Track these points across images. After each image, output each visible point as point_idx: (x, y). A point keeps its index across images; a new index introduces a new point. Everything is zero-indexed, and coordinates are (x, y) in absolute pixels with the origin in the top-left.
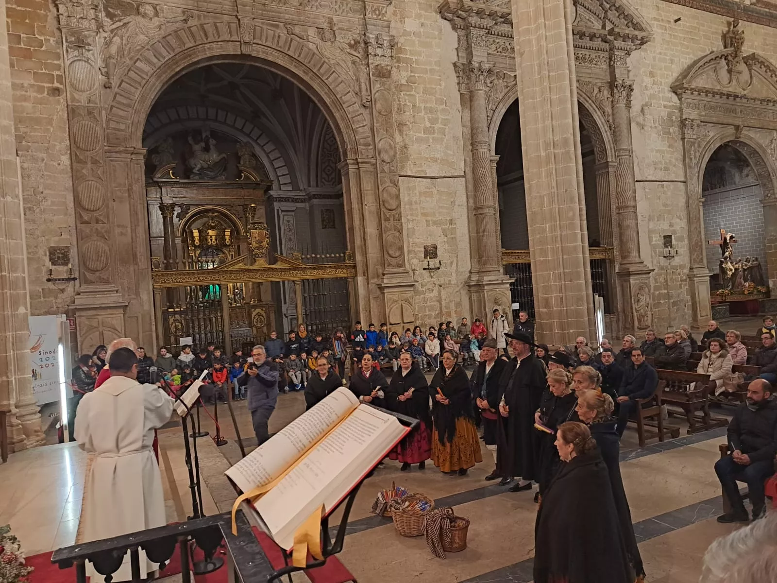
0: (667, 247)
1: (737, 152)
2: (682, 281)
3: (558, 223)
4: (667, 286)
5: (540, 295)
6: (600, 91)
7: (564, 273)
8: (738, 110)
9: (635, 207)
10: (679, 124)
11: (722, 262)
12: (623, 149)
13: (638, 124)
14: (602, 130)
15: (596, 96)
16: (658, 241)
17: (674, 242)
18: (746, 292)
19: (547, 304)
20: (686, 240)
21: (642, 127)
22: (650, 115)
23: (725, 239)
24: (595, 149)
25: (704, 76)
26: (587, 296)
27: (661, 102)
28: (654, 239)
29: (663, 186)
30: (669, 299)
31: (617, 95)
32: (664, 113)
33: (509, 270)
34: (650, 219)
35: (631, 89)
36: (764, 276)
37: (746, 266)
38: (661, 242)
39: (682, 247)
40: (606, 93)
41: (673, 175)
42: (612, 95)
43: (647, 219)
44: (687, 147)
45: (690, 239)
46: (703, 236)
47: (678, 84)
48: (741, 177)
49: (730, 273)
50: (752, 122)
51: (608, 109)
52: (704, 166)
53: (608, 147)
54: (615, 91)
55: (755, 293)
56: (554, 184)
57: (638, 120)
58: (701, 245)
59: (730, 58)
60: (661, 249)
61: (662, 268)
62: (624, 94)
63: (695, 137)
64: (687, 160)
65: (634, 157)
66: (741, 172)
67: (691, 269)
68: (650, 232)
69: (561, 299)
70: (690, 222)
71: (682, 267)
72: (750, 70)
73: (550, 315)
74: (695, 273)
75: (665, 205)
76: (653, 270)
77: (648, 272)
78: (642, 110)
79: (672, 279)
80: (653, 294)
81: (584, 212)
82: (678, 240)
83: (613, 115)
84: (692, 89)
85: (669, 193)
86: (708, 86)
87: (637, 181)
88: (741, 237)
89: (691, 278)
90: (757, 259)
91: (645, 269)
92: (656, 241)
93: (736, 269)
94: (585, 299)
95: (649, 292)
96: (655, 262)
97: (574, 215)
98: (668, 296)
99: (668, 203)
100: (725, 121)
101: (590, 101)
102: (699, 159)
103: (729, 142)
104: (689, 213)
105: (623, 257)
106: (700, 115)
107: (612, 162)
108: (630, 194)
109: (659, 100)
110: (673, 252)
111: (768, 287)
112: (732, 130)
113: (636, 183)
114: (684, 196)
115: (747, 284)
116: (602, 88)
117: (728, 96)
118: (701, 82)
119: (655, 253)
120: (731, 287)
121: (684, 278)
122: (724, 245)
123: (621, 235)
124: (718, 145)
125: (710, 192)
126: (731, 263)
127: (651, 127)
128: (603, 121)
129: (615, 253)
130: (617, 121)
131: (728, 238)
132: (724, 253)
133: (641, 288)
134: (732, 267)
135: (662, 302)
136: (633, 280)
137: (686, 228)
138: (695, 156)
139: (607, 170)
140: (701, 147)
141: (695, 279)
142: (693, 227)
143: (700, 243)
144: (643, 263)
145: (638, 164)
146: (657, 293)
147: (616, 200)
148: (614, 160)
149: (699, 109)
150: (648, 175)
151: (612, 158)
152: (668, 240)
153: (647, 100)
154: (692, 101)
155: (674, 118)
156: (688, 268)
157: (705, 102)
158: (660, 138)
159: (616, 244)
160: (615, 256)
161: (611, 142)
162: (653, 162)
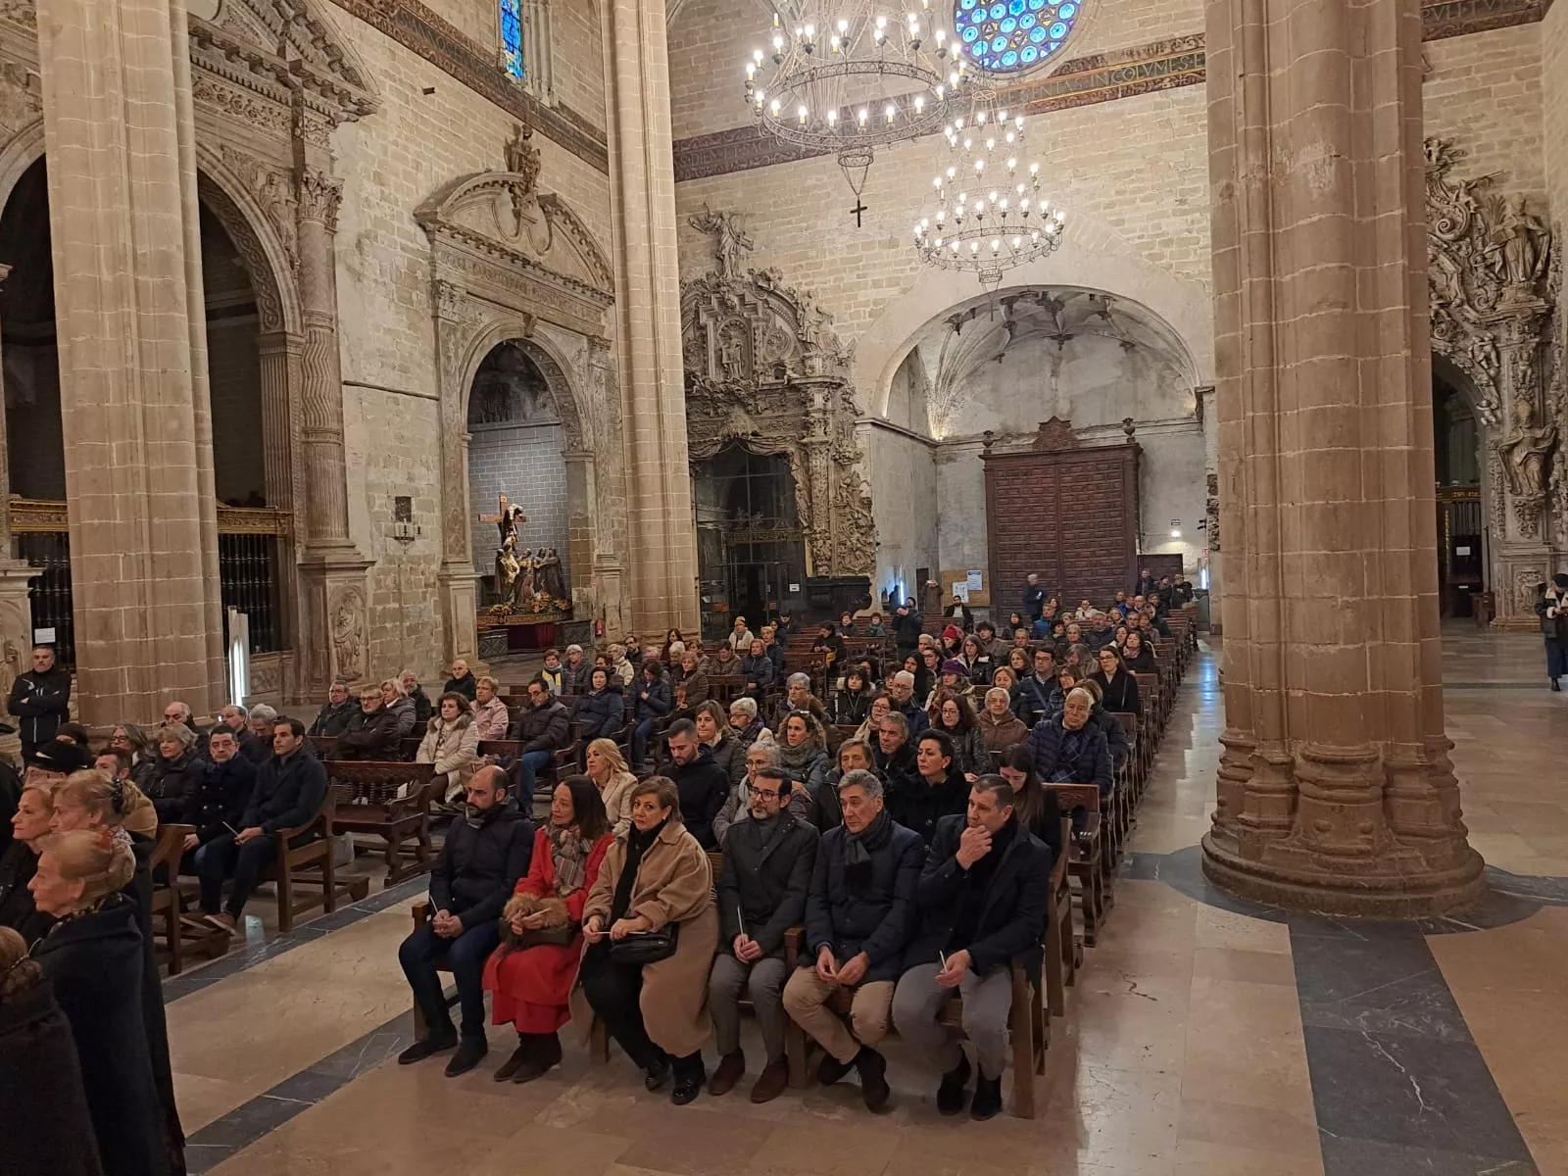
0: (400, 519)
1: (528, 362)
2: (427, 586)
3: (140, 441)
4: (399, 597)
5: (91, 608)
6: (271, 182)
7: (152, 557)
8: (530, 286)
9: (340, 434)
10: (429, 289)
11: (500, 554)
12: (319, 313)
13: (349, 268)
14: (275, 264)
15: (262, 190)
16: (386, 507)
17: (414, 511)
18: (536, 610)
19: (106, 628)
20: (437, 512)
21: (358, 277)
22: (374, 257)
23: (507, 513)
24: (258, 300)
25: (474, 210)
26: (208, 610)
27: (396, 237)
28: (378, 502)
29: (396, 402)
30: (402, 621)
31: (307, 200)
32: (402, 261)
33: (26, 546)
34: (370, 461)
35: (335, 195)
36: (566, 582)
37: (539, 563)
38: (392, 507)
39: (428, 520)
40: (284, 191)
41: (416, 382)
42: (298, 197)
43: (363, 461)
44: (442, 334)
45: (444, 508)
46: (467, 505)
47: (425, 210)
48: (535, 409)
49: (512, 575)
50: (552, 315)
51: (288, 225)
52: (471, 376)
53: (286, 302)
54: (304, 190)
55: (551, 610)
56: (132, 350)
57: (350, 262)
58: (463, 523)
59: (517, 190)
60: (389, 522)
61: (390, 560)
62: (322, 202)
63: (456, 318)
64: (443, 359)
65: (342, 337)
66: (535, 397)
67: (445, 563)
68: (368, 487)
69: (143, 618)
70: (444, 477)
71: (429, 560)
72: (549, 222)
73: (113, 654)
74: (451, 572)
75: (401, 438)
76: (373, 563)
77: (363, 567)
78: (359, 245)
79: (409, 582)
80: (373, 611)
81: (208, 425)
82: (422, 506)
83: (299, 238)
84: (452, 228)
85: (408, 417)
86: (481, 231)
87: (346, 383)
88: (531, 513)
89: (444, 580)
90: (555, 551)
91: (356, 559)
92: (380, 506)
93: (522, 568)
94: (202, 616)
95: (364, 605)
96: (378, 547)
97: (181, 426)
98: (401, 614)
99: (406, 435)
100: (510, 302)
101: (248, 198)
102: (463, 362)
103: (514, 340)
104: (443, 458)
105: (314, 533)
106: (467, 281)
107: (295, 334)
108: (330, 406)
109: (393, 234)
110: (411, 533)
111: (570, 601)
112: (518, 321)
113: (344, 387)
114: (435, 424)
115: (538, 596)
116: (276, 178)
117: (514, 257)
118: (469, 218)
119: (379, 529)
120: (513, 600)
121: (432, 580)
122: (506, 525)
123: (310, 488)
124: (496, 342)
125: (486, 426)
126: (516, 557)
127: (376, 281)
128: (278, 248)
129: (297, 524)
130: (306, 252)
131: (512, 513)
132: (504, 538)
133: (347, 598)
134: (516, 565)
135: (388, 625)
136: (332, 583)
137: (438, 486)
138: (456, 354)
139: (283, 350)
140: (466, 339)
141: (451, 583)
142: (450, 485)
143: (461, 518)
144: (353, 547)
145: (348, 350)
146: (380, 608)
147: (302, 416)
148: (299, 332)
149: (464, 268)
150: (369, 375)
151: (294, 327)
152: (403, 506)
153: (369, 227)
154: (451, 251)
155: (419, 274)
156: (440, 562)
157: (475, 259)
158: (393, 308)
159: (298, 504)
160: (297, 531)
161: (293, 293)
162: (379, 350)
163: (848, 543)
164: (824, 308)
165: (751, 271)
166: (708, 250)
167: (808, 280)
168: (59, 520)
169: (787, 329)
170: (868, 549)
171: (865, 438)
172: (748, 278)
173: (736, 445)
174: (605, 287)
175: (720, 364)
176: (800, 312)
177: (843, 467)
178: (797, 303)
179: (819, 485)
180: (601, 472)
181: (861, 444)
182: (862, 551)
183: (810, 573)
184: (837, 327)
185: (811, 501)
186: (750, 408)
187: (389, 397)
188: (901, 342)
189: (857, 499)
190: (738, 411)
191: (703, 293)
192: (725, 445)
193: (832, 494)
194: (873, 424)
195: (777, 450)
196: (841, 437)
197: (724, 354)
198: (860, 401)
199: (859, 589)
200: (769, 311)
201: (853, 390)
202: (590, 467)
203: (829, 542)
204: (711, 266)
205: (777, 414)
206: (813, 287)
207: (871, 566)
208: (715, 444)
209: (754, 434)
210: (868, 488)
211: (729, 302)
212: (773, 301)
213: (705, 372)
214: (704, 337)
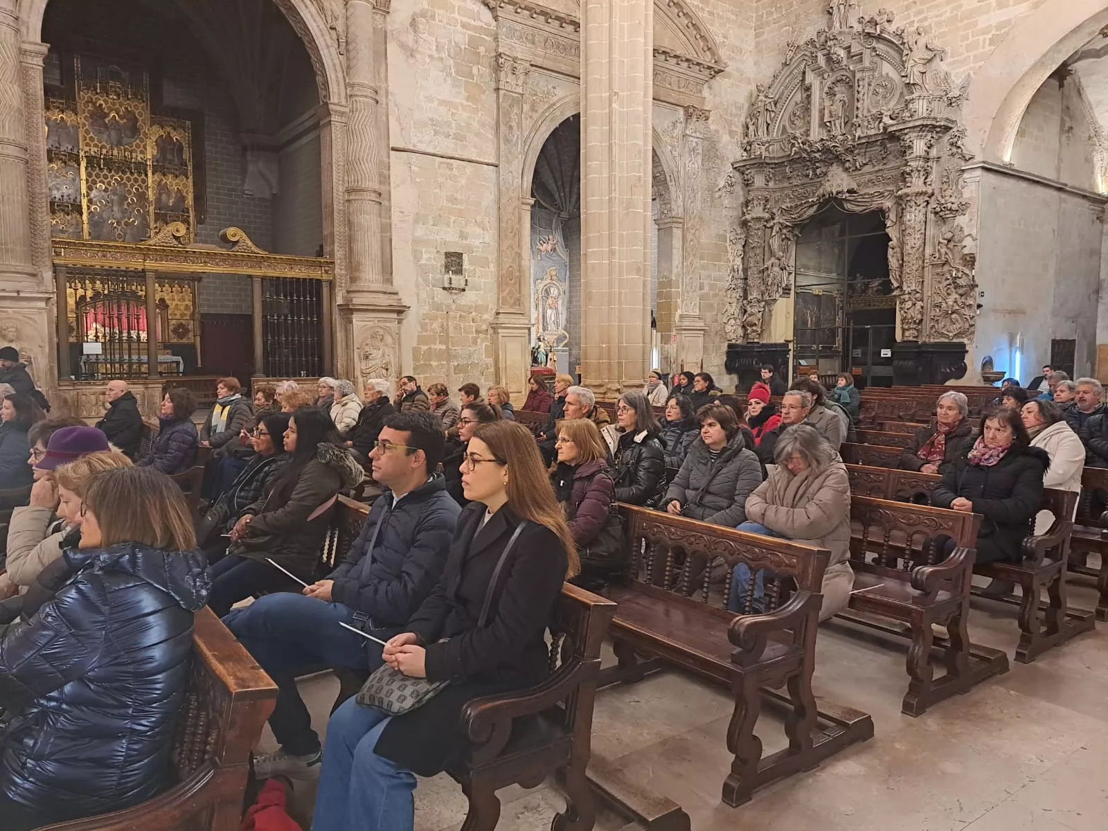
2: (478, 332)
4: (445, 338)
9: (386, 194)
10: (491, 62)
12: (362, 85)
13: (403, 46)
16: (434, 259)
17: (465, 265)
20: (492, 266)
21: (411, 53)
22: (431, 34)
27: (457, 16)
28: (426, 256)
29: (450, 167)
30: (448, 361)
32: (462, 38)
34: (418, 219)
38: (440, 262)
39: (480, 273)
41: (472, 149)
43: (411, 219)
44: (504, 105)
45: (499, 264)
51: (335, 6)
52: (538, 144)
53: (331, 76)
57: (403, 38)
60: (438, 274)
61: (438, 307)
63: (520, 90)
64: (503, 128)
65: (391, 105)
67: (498, 314)
68: (416, 241)
70: (500, 236)
71: (480, 309)
75: (452, 200)
77: (400, 310)
78: (413, 23)
79: (457, 328)
80: (414, 349)
82: (475, 262)
83: (346, 18)
85: (463, 181)
87: (393, 149)
89: (495, 328)
91: (394, 303)
92: (427, 259)
96: (423, 295)
98: (448, 355)
99: (459, 197)
102: (530, 133)
104: (499, 219)
105: (353, 279)
106: (533, 54)
107: (339, 104)
109: (453, 12)
113: (392, 152)
114: (494, 189)
119: (425, 280)
121: (484, 327)
123: (350, 240)
127: (431, 56)
128: (322, 26)
129: (337, 271)
130: (353, 30)
133: (374, 336)
135: (434, 364)
137: (494, 244)
138: (520, 125)
139: (328, 120)
140: (536, 111)
141: (500, 331)
142: (506, 243)
143: (517, 274)
144: (396, 294)
145: (398, 120)
146: (424, 348)
147: (346, 178)
148: (344, 103)
149: (533, 43)
150: (420, 142)
151: (339, 99)
152: (454, 261)
153: (426, 6)
154: (519, 27)
155: (482, 50)
156: (494, 311)
157: (546, 34)
158: (449, 80)
159: (339, 254)
160: (338, 277)
161: (338, 68)
162: (432, 120)
163: (944, 305)
164: (937, 44)
165: (860, 20)
166: (820, 8)
167: (921, 17)
168: (104, 256)
169: (893, 74)
170: (966, 312)
171: (974, 186)
172: (858, 27)
173: (831, 204)
174: (707, 59)
175: (823, 125)
176: (906, 52)
177: (944, 220)
178: (903, 44)
179: (913, 241)
180: (689, 237)
181: (967, 194)
182: (959, 314)
183: (898, 337)
184: (952, 63)
185: (903, 260)
186: (847, 165)
187: (441, 163)
188: (1026, 68)
189: (958, 257)
190: (836, 170)
191: (812, 53)
192: (821, 206)
193: (928, 251)
194: (983, 168)
195: (874, 206)
196: (945, 186)
197: (826, 112)
198: (971, 144)
199: (953, 356)
200: (876, 59)
201: (963, 132)
202: (677, 233)
203: (919, 304)
204: (822, 24)
205: (876, 168)
206: (926, 24)
207: (969, 331)
208: (812, 206)
209: (850, 191)
210: (973, 243)
211: (834, 57)
212: (880, 47)
213: (807, 133)
214: (809, 96)
